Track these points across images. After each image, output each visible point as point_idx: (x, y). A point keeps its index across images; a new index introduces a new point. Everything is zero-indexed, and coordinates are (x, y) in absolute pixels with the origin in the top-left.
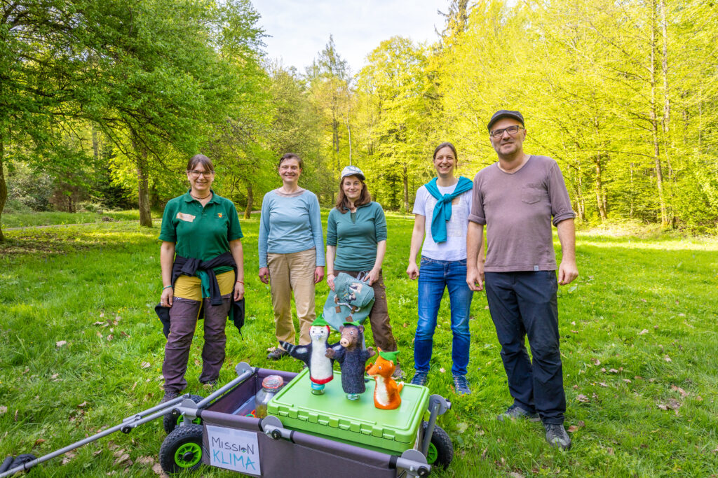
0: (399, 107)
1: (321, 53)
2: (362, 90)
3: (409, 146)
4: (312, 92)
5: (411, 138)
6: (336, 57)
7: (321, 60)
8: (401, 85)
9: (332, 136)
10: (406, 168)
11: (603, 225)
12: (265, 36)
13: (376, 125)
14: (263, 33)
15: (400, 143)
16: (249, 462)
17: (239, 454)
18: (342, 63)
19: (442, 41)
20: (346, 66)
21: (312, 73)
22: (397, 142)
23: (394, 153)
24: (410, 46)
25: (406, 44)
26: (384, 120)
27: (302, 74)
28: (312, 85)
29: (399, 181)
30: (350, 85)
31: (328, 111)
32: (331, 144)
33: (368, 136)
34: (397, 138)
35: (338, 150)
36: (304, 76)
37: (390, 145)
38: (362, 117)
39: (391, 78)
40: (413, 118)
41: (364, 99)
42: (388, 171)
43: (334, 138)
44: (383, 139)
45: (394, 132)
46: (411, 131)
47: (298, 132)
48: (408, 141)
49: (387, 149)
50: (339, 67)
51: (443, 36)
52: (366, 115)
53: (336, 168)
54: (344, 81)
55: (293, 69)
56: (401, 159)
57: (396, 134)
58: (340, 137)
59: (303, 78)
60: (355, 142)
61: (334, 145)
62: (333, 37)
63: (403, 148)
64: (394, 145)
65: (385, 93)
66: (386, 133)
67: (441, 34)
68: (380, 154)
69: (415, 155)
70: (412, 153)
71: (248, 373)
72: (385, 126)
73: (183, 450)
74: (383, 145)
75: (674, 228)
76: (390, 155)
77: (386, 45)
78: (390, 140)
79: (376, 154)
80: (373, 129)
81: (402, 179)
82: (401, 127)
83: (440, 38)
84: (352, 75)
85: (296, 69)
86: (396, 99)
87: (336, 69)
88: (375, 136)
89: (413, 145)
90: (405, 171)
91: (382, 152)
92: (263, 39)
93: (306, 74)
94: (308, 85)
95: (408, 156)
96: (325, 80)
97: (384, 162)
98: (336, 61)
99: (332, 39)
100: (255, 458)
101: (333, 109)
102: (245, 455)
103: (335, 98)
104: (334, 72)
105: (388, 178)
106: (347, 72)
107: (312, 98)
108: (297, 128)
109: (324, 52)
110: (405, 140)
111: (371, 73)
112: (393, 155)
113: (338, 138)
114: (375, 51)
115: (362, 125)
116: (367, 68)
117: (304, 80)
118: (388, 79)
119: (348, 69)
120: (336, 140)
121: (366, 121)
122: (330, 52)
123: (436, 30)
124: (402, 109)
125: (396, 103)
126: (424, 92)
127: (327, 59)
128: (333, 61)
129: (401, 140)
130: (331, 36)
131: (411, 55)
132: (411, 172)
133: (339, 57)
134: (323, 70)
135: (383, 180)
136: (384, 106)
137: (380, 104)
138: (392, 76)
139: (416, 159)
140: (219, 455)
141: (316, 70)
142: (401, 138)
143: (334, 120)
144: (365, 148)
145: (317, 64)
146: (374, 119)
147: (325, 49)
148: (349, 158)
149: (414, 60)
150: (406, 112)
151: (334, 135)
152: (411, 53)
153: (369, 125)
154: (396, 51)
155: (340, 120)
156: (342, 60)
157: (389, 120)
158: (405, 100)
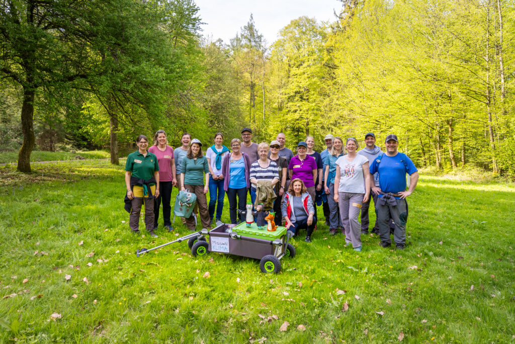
0: (304, 73)
1: (243, 28)
2: (275, 58)
3: (311, 105)
4: (235, 59)
5: (312, 98)
6: (255, 32)
7: (243, 33)
8: (306, 55)
9: (250, 95)
10: (308, 122)
11: (453, 172)
12: (203, 23)
13: (285, 87)
14: (201, 21)
15: (304, 102)
16: (225, 248)
17: (222, 246)
18: (260, 37)
19: (339, 22)
20: (263, 39)
21: (235, 44)
22: (301, 101)
23: (299, 110)
24: (314, 25)
25: (311, 23)
26: (291, 83)
27: (227, 44)
28: (235, 54)
29: (303, 132)
30: (266, 54)
31: (247, 75)
32: (249, 101)
33: (278, 96)
34: (301, 98)
35: (254, 106)
36: (229, 46)
37: (296, 103)
38: (274, 81)
39: (298, 50)
40: (315, 83)
41: (276, 66)
42: (293, 124)
43: (251, 96)
44: (290, 99)
45: (299, 93)
46: (312, 92)
47: (224, 95)
48: (310, 100)
49: (293, 107)
50: (257, 40)
51: (340, 18)
52: (277, 79)
53: (252, 121)
54: (261, 50)
55: (220, 41)
56: (304, 115)
57: (301, 95)
58: (256, 96)
59: (228, 47)
60: (268, 101)
61: (251, 102)
62: (253, 16)
63: (305, 106)
64: (299, 104)
65: (292, 62)
66: (292, 94)
67: (339, 16)
68: (287, 111)
69: (315, 112)
70: (313, 110)
71: (221, 225)
72: (292, 88)
73: (200, 249)
74: (290, 104)
75: (501, 175)
76: (295, 111)
77: (295, 24)
78: (295, 99)
79: (285, 111)
80: (283, 90)
81: (305, 131)
82: (305, 89)
83: (338, 19)
84: (268, 46)
85: (222, 41)
86: (301, 67)
87: (255, 41)
88: (284, 96)
89: (314, 104)
90: (308, 124)
91: (289, 109)
92: (201, 26)
93: (230, 44)
94: (232, 53)
95: (310, 112)
96: (246, 50)
97: (290, 117)
98: (255, 35)
99: (252, 17)
100: (228, 247)
101: (251, 73)
102: (224, 246)
103: (253, 65)
104: (253, 44)
105: (293, 130)
106: (263, 44)
107: (234, 64)
108: (223, 92)
109: (245, 27)
110: (308, 99)
111: (282, 46)
112: (298, 112)
113: (254, 96)
114: (286, 28)
115: (274, 87)
116: (279, 41)
117: (228, 50)
118: (296, 51)
119: (264, 41)
120: (252, 98)
121: (276, 84)
122: (250, 28)
123: (335, 13)
124: (306, 75)
125: (301, 70)
126: (324, 62)
127: (247, 33)
128: (252, 35)
129: (305, 99)
130: (252, 14)
131: (314, 32)
132: (312, 126)
133: (257, 32)
134: (244, 42)
135: (289, 131)
136: (292, 73)
137: (289, 71)
138: (299, 48)
139: (316, 115)
140: (215, 247)
141: (239, 42)
142: (305, 97)
143: (252, 82)
144: (275, 105)
145: (239, 36)
146: (283, 82)
147: (247, 25)
148: (262, 113)
149: (316, 36)
150: (309, 78)
151: (251, 94)
152: (315, 30)
153: (280, 87)
154: (302, 28)
155: (256, 82)
156: (259, 34)
157: (295, 84)
158: (308, 68)
